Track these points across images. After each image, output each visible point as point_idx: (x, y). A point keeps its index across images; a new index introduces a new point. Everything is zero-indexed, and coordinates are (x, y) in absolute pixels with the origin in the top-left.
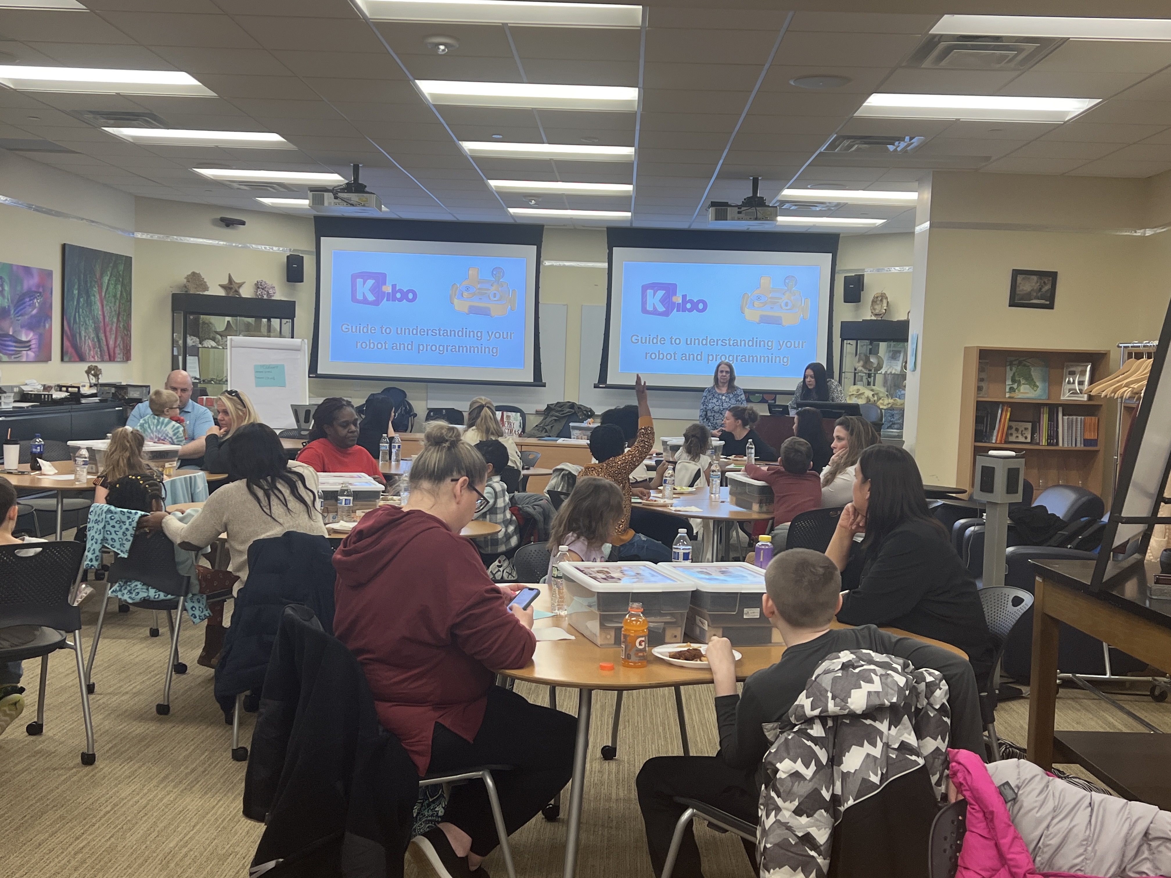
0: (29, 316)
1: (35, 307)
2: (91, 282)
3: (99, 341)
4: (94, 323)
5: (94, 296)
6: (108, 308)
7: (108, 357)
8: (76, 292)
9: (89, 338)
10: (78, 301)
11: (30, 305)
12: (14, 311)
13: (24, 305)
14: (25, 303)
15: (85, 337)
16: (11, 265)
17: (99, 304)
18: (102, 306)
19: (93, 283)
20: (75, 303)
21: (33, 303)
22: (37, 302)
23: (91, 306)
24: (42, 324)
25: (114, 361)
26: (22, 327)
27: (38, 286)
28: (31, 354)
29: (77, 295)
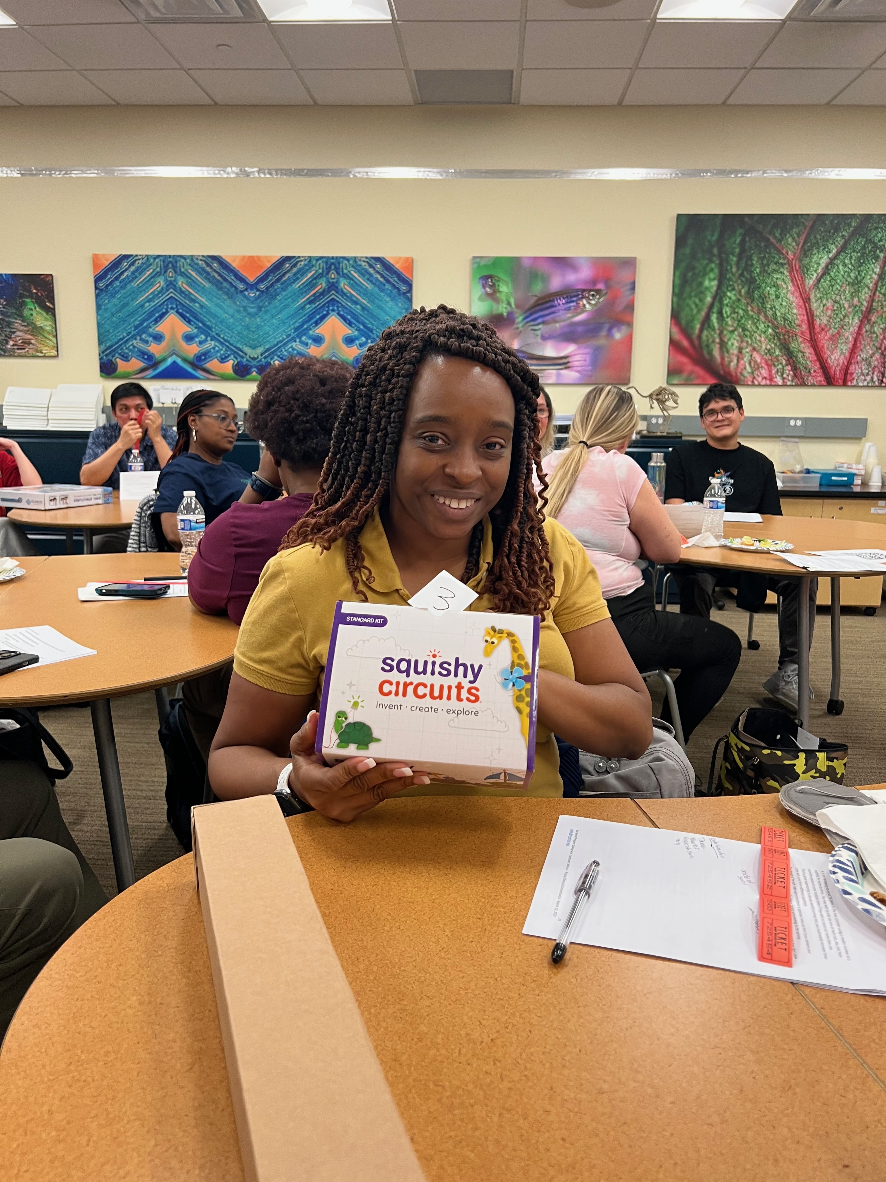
0: (562, 324)
1: (583, 311)
2: (763, 266)
3: (790, 355)
4: (775, 327)
5: (777, 286)
6: (829, 304)
7: (821, 378)
8: (711, 284)
9: (754, 349)
10: (719, 296)
11: (568, 309)
12: (525, 319)
13: (553, 309)
14: (553, 306)
15: (740, 350)
16: (518, 260)
17: (794, 299)
18: (806, 300)
19: (773, 266)
20: (709, 299)
21: (578, 306)
22: (588, 305)
23: (763, 303)
24: (603, 333)
25: (845, 384)
26: (544, 338)
27: (594, 281)
28: (570, 375)
29: (714, 289)
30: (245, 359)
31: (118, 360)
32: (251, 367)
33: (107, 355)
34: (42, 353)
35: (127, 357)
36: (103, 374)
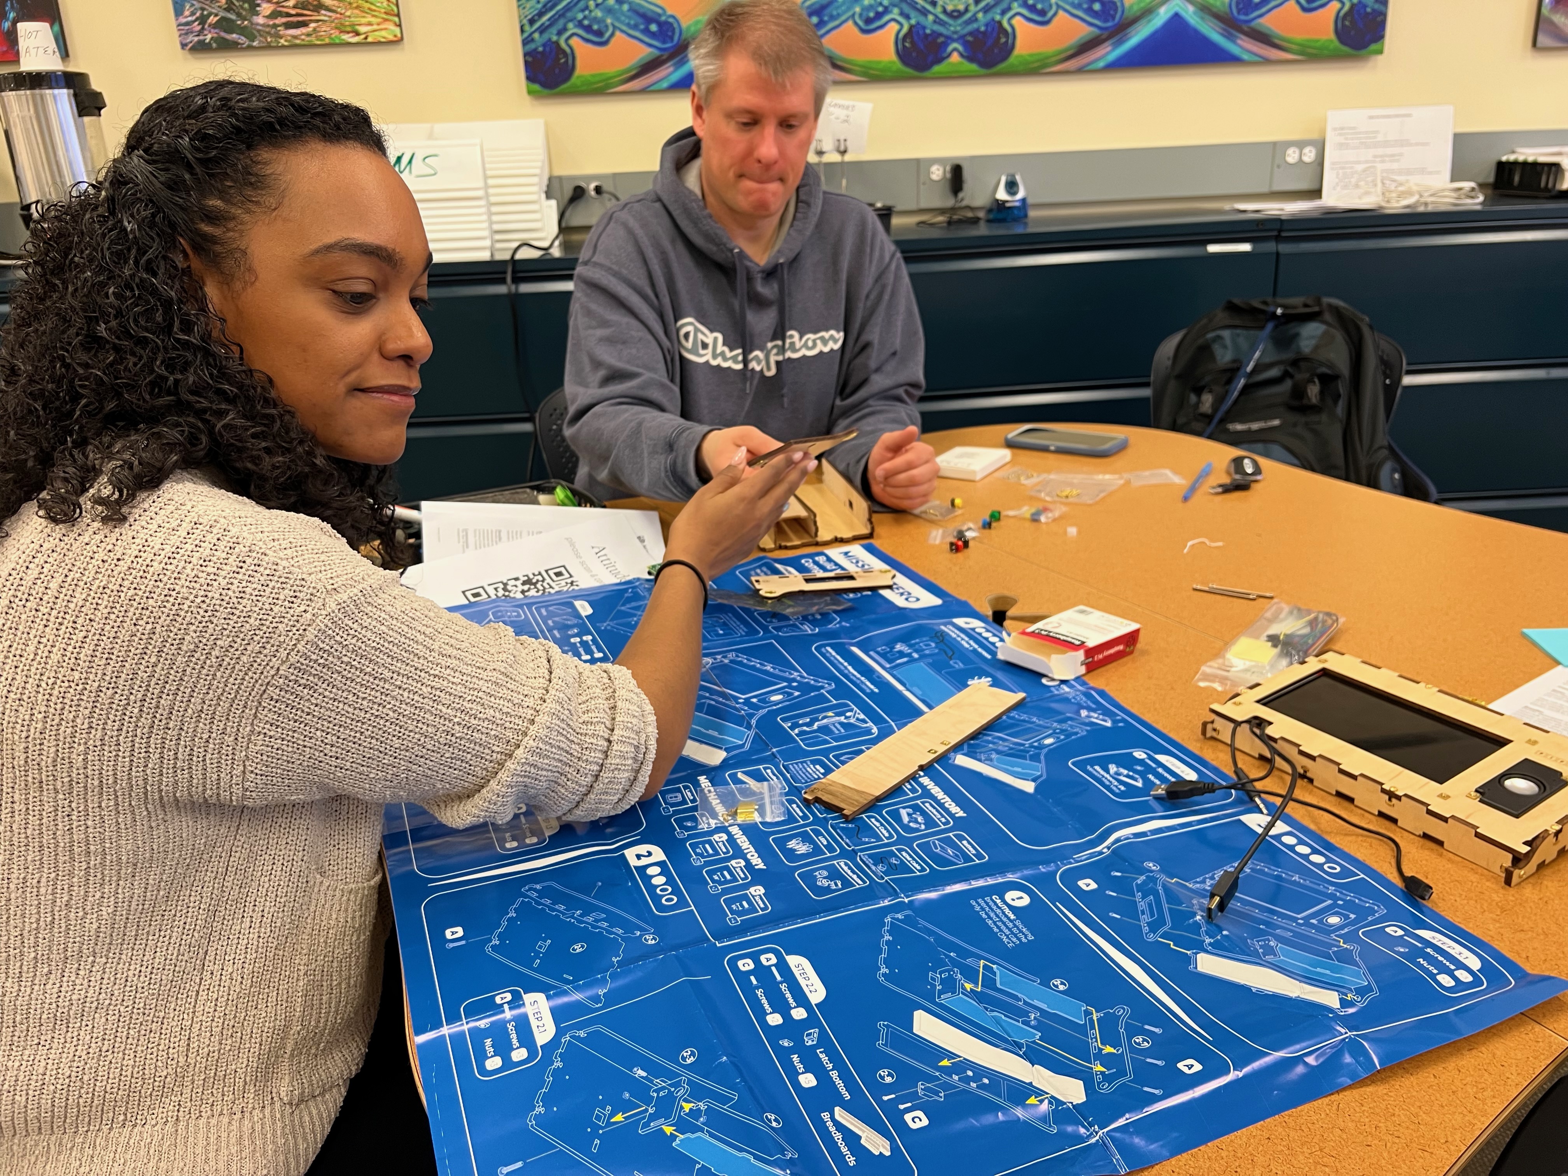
30: (931, 18)
31: (575, 41)
32: (949, 39)
33: (542, 30)
34: (357, 34)
35: (599, 33)
36: (536, 87)
